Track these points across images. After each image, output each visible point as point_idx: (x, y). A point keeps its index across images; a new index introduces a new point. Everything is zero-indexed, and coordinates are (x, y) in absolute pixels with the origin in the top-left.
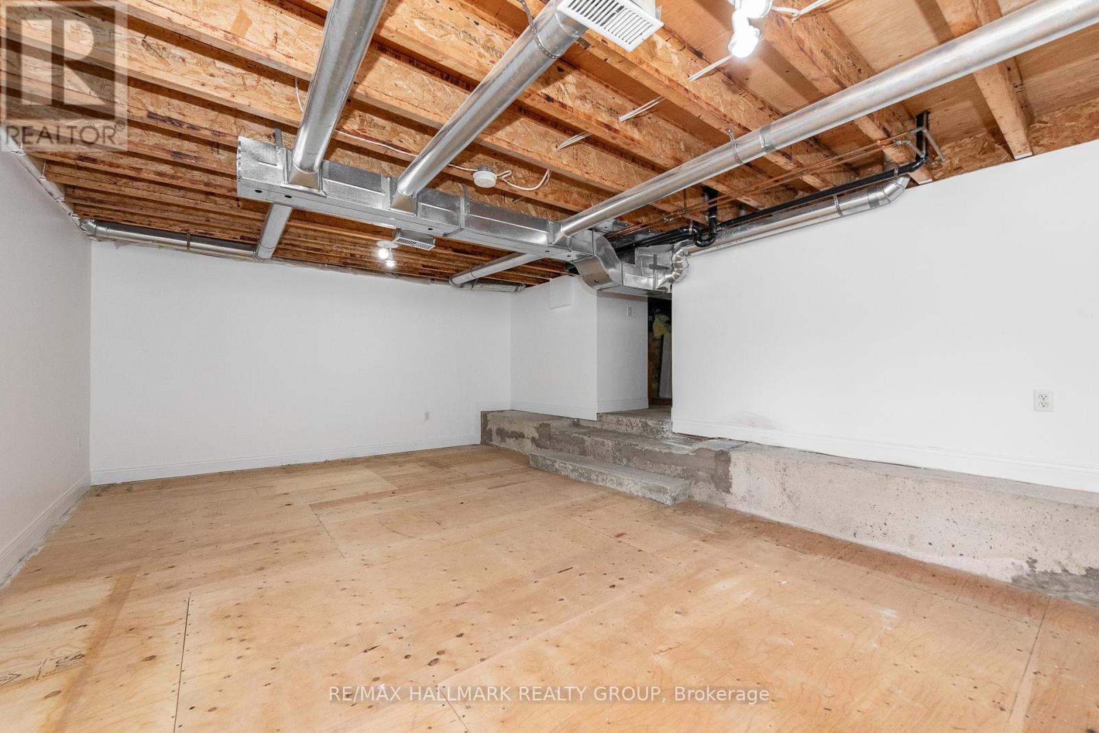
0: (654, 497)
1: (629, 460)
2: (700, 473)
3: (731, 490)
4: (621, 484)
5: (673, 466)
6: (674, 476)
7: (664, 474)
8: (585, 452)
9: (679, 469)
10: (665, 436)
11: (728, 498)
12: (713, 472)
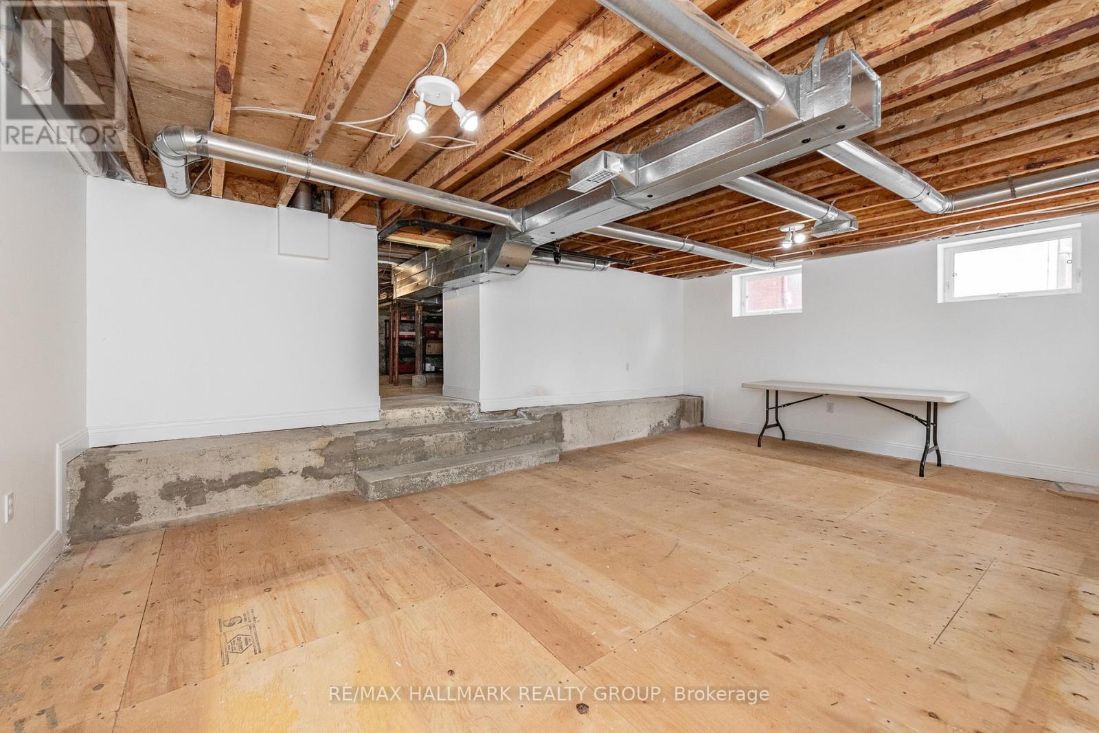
0: (548, 461)
1: (484, 445)
2: (545, 434)
3: (564, 439)
4: (520, 463)
5: (526, 436)
6: (528, 444)
7: (519, 445)
8: (425, 456)
9: (531, 436)
10: (471, 417)
11: (563, 445)
12: (553, 430)
